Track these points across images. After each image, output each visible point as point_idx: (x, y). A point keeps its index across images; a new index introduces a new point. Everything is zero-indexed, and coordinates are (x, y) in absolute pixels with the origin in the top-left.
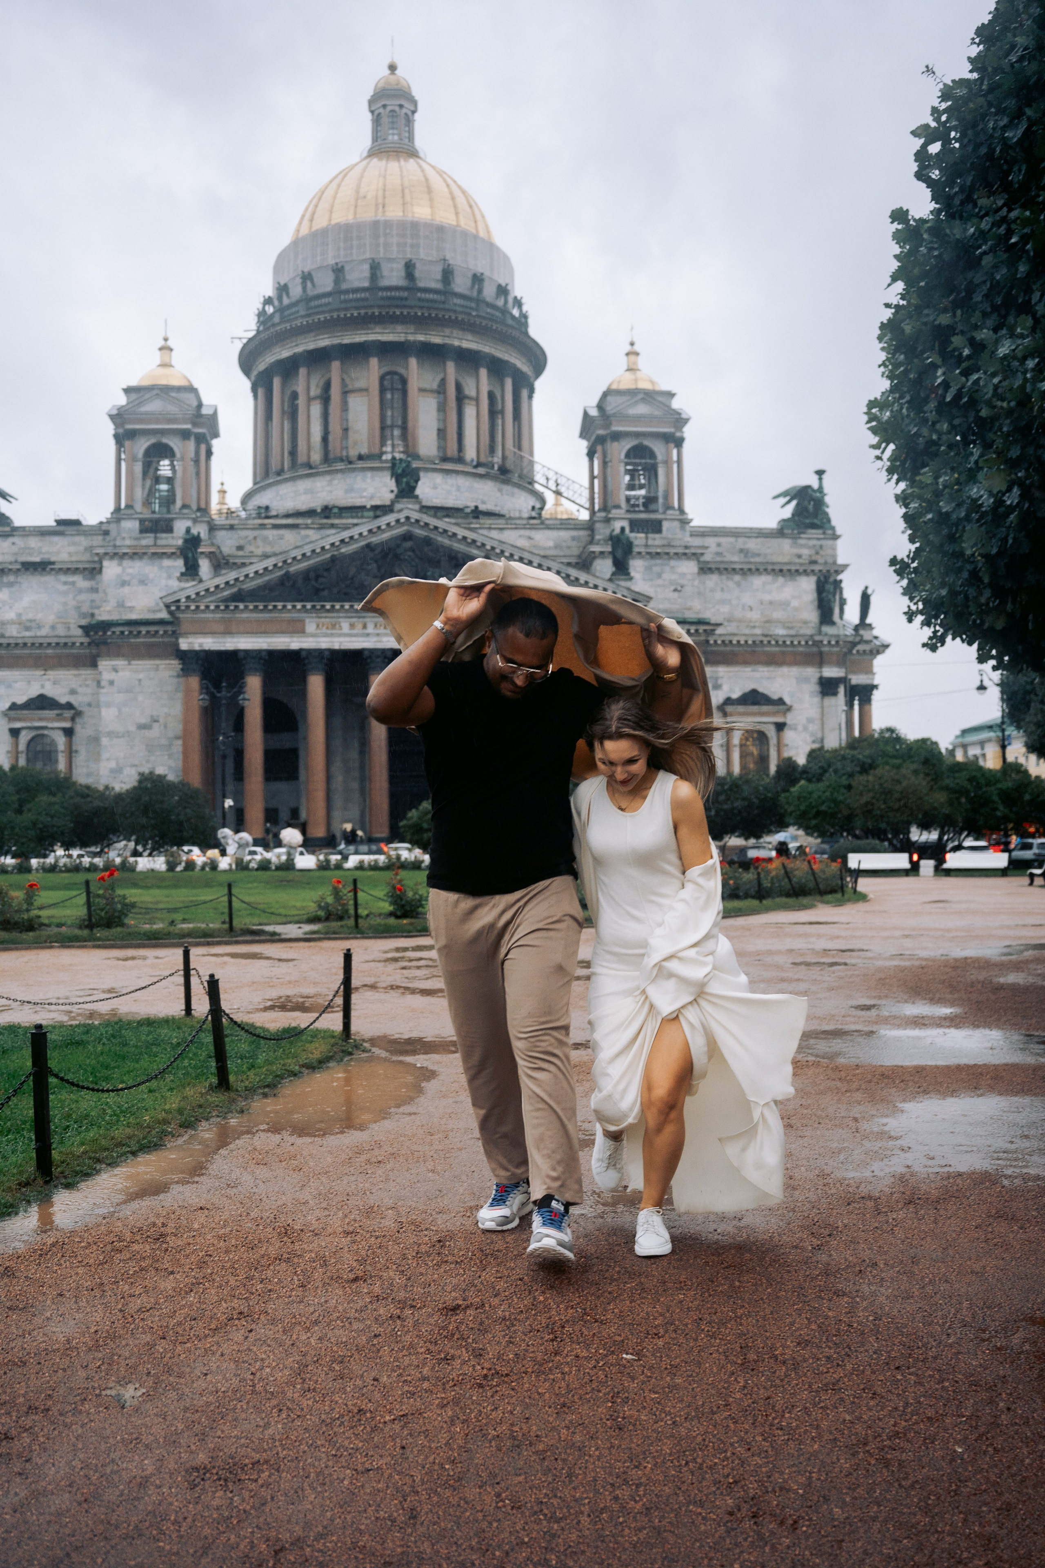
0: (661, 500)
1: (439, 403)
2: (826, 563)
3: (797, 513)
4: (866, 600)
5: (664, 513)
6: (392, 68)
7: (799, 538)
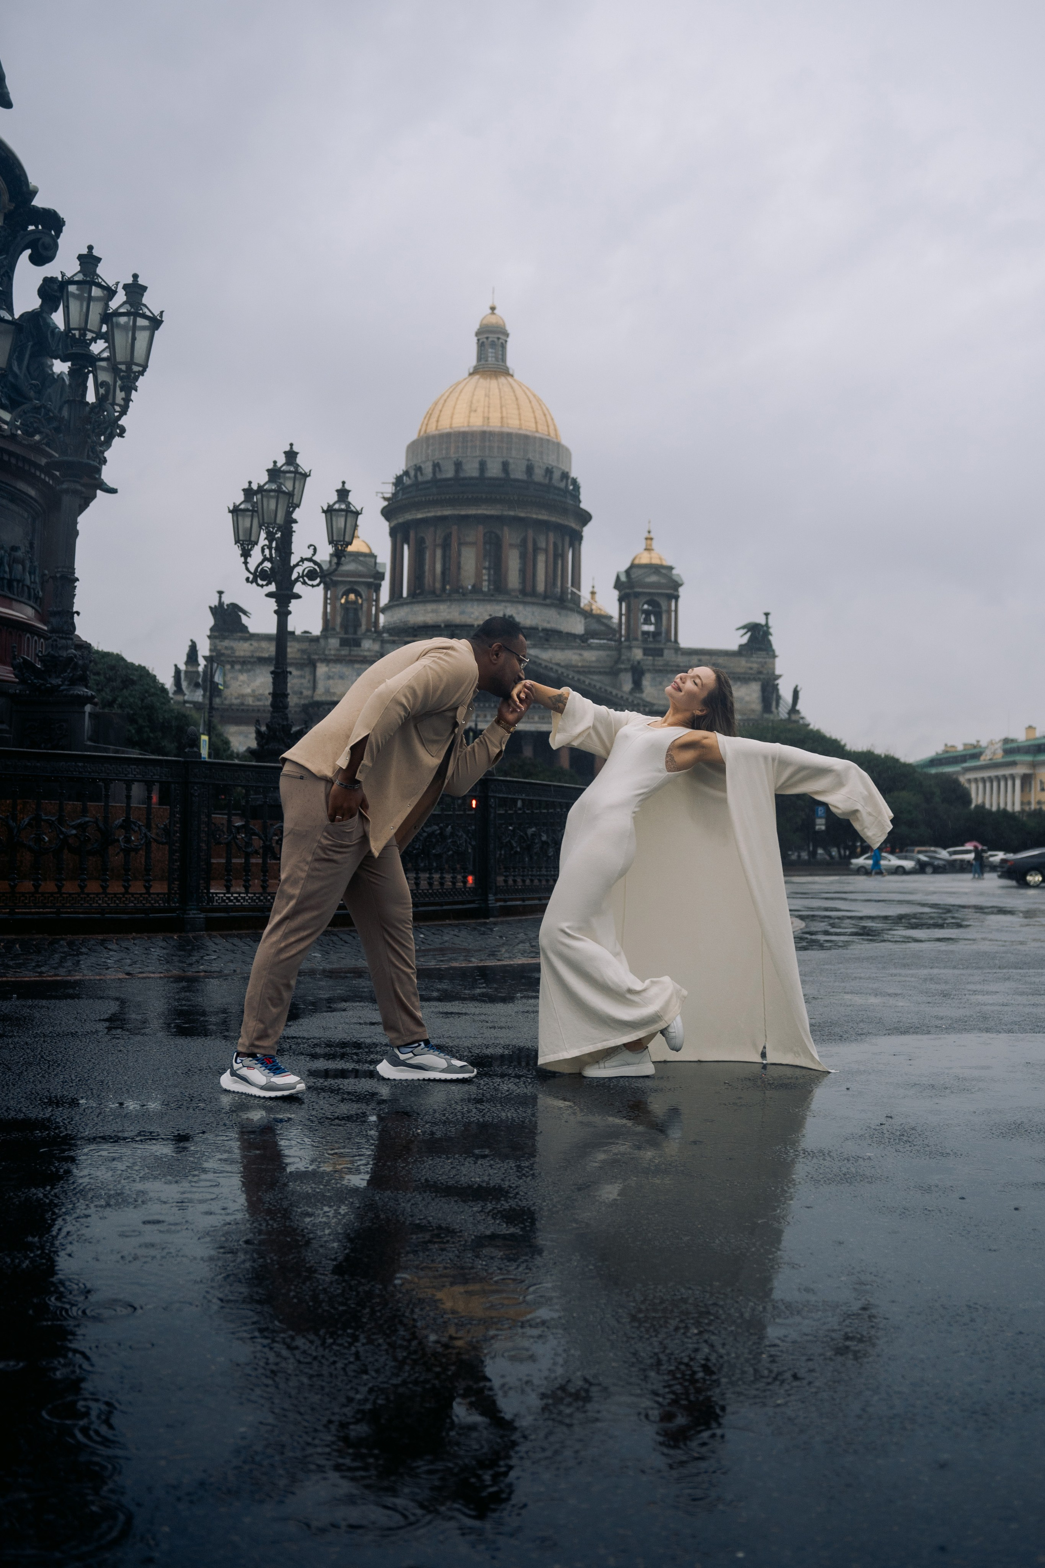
0: (663, 635)
1: (521, 553)
2: (768, 673)
3: (751, 640)
4: (796, 694)
5: (665, 644)
6: (493, 309)
7: (752, 657)
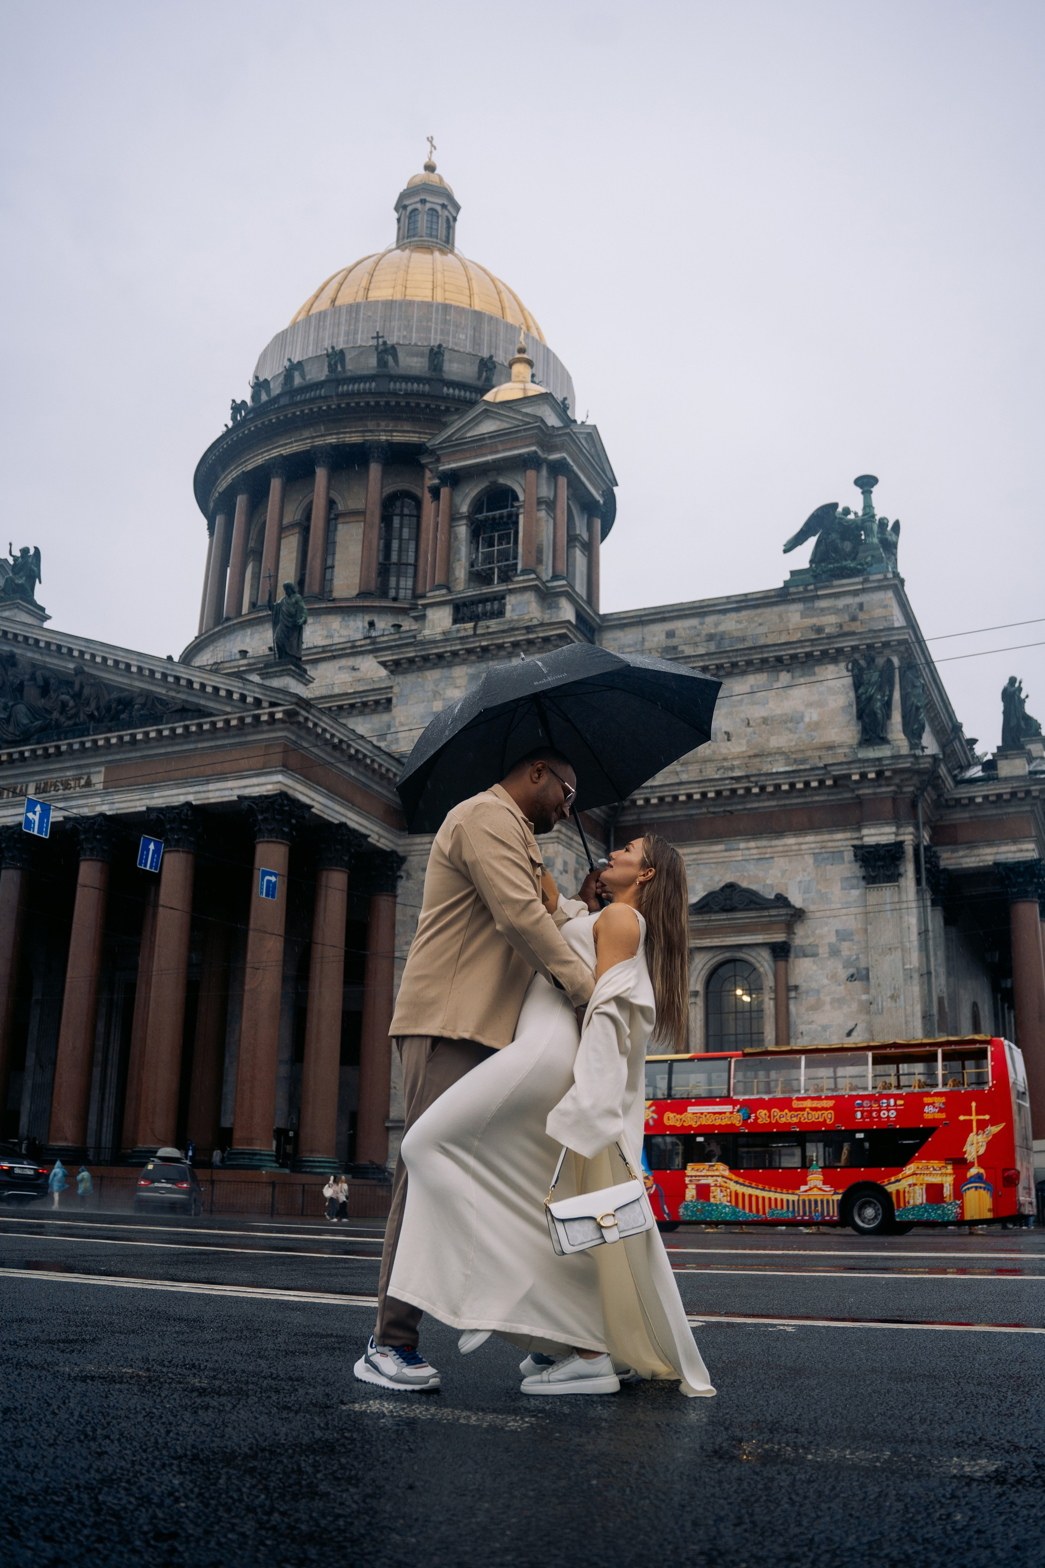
2: (879, 632)
3: (817, 557)
6: (430, 168)
7: (818, 597)
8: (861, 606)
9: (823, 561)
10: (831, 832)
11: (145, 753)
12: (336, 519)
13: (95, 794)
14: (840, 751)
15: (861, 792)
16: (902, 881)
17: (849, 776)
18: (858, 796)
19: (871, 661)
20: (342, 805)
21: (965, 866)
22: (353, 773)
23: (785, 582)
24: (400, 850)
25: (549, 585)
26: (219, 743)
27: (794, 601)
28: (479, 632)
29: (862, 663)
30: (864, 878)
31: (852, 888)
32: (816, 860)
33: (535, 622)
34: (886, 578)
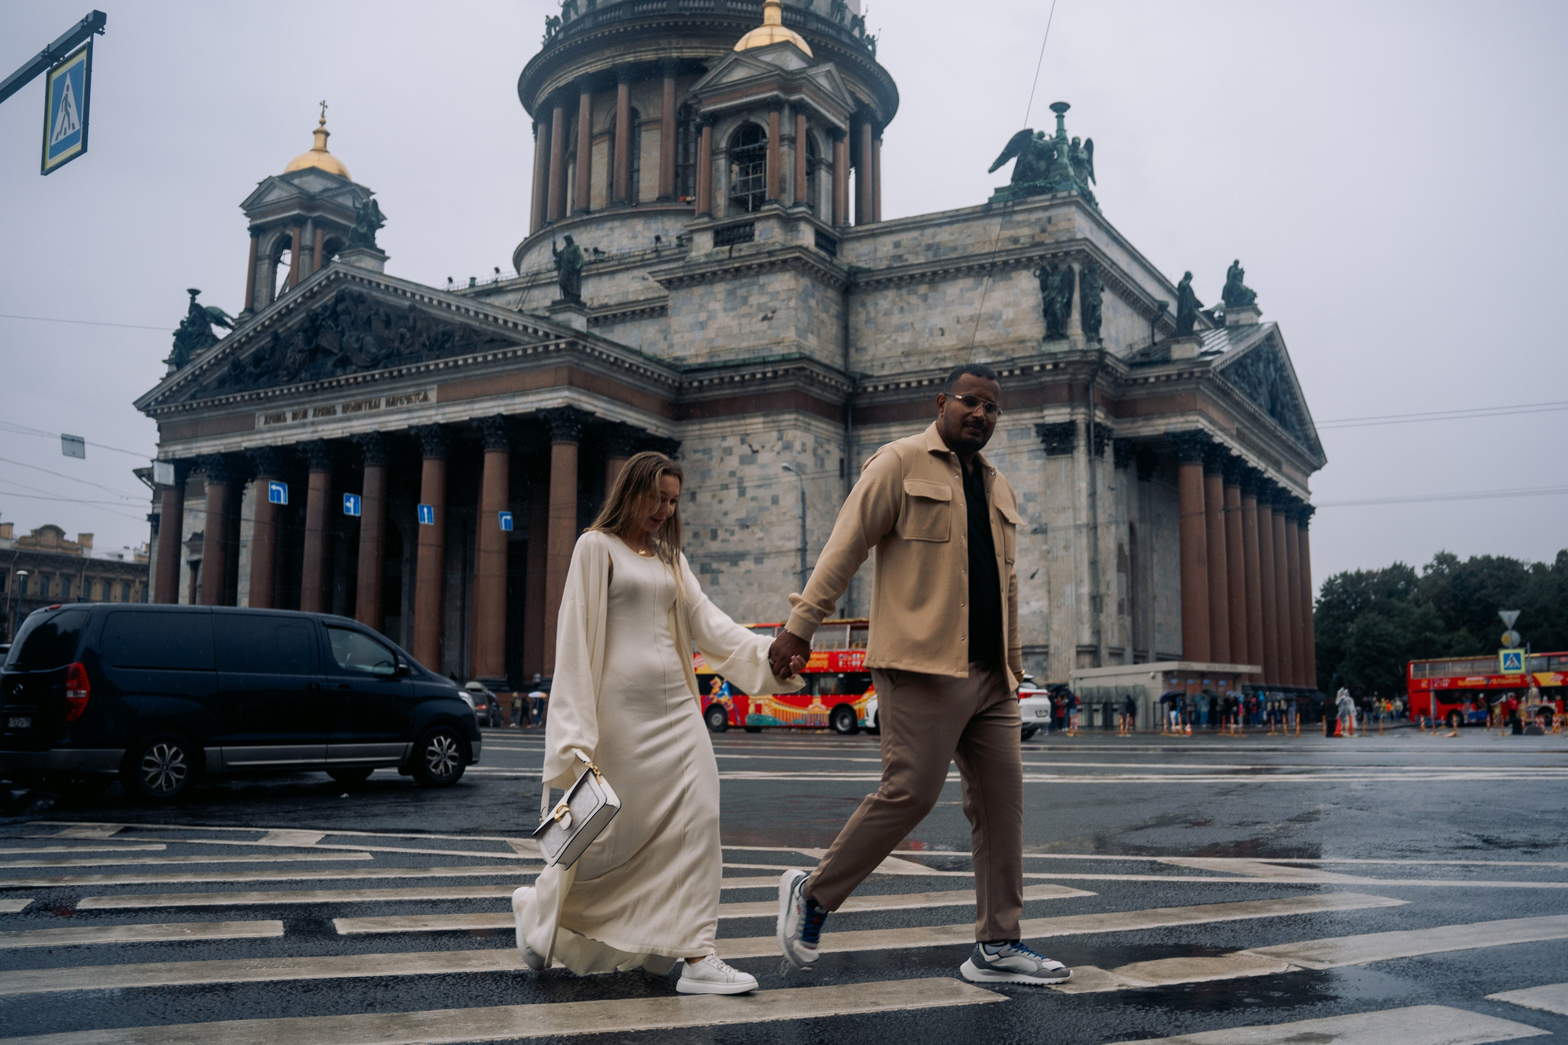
3: (1017, 174)
7: (1015, 212)
8: (1049, 220)
9: (1020, 179)
10: (1021, 412)
11: (467, 374)
12: (640, 125)
13: (431, 407)
14: (1029, 344)
15: (1043, 379)
16: (1076, 453)
17: (1031, 368)
18: (1041, 383)
19: (1055, 268)
20: (622, 407)
21: (1142, 434)
22: (631, 380)
23: (990, 199)
24: (676, 437)
25: (790, 211)
26: (521, 366)
27: (995, 216)
28: (734, 254)
29: (1048, 268)
30: (1045, 450)
31: (1037, 458)
32: (1009, 436)
33: (778, 247)
34: (1070, 196)
